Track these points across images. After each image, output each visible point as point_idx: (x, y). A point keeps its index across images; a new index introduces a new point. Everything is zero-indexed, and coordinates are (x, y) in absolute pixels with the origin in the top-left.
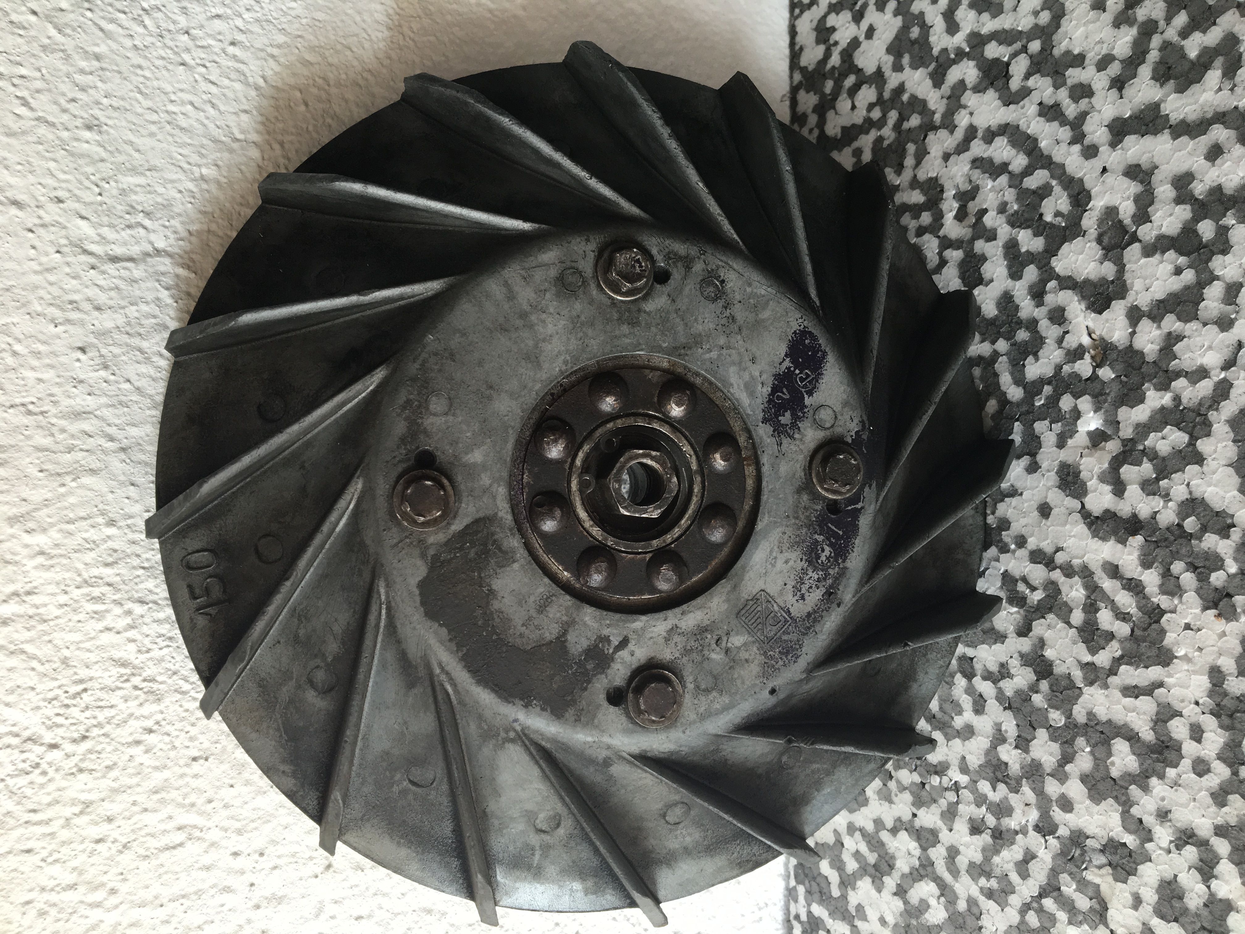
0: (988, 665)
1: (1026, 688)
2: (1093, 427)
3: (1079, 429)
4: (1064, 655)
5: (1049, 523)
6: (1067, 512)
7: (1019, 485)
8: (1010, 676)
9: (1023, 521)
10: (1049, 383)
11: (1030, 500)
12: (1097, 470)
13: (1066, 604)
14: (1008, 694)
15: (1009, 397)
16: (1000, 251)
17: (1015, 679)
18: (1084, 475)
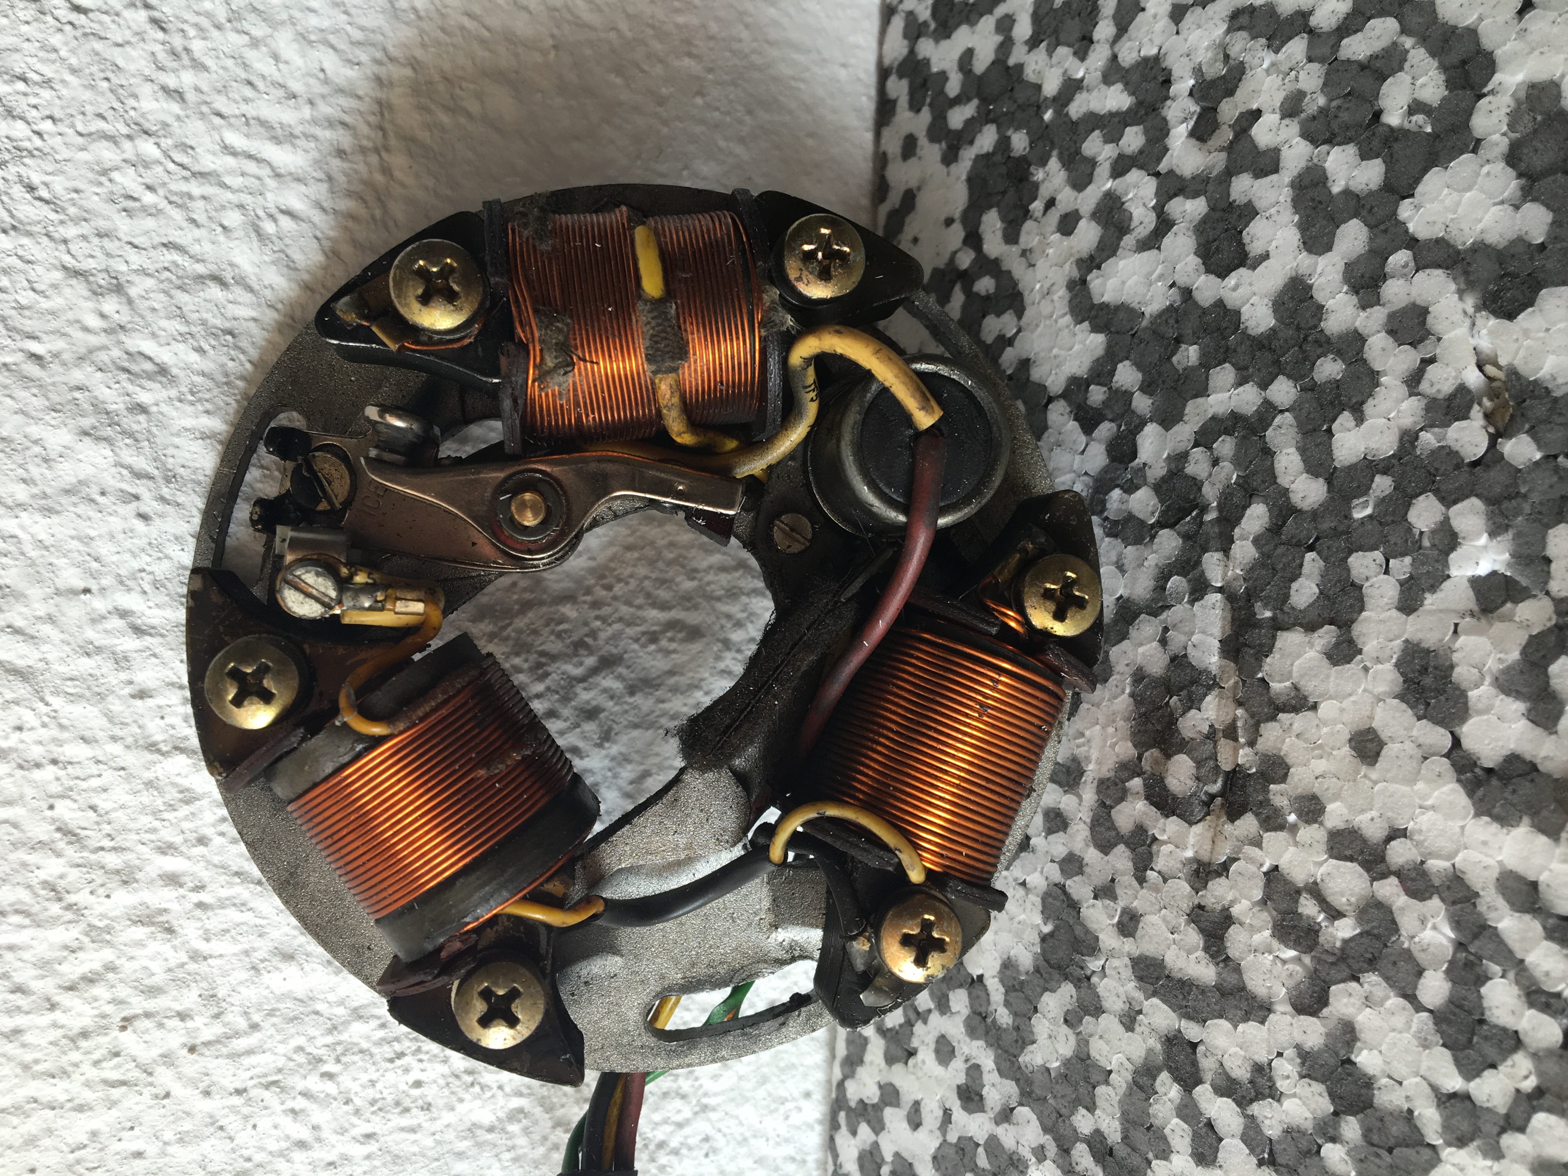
0: (1227, 1064)
1: (1309, 1126)
2: (1483, 569)
3: (1454, 572)
4: (1400, 1069)
5: (1374, 774)
6: (1418, 753)
7: (1310, 686)
8: (1276, 1095)
9: (1320, 766)
10: (1385, 472)
11: (1335, 722)
12: (1493, 664)
13: (1408, 955)
14: (1269, 1133)
15: (1296, 499)
16: (1286, 195)
17: (1287, 1104)
18: (1462, 673)
